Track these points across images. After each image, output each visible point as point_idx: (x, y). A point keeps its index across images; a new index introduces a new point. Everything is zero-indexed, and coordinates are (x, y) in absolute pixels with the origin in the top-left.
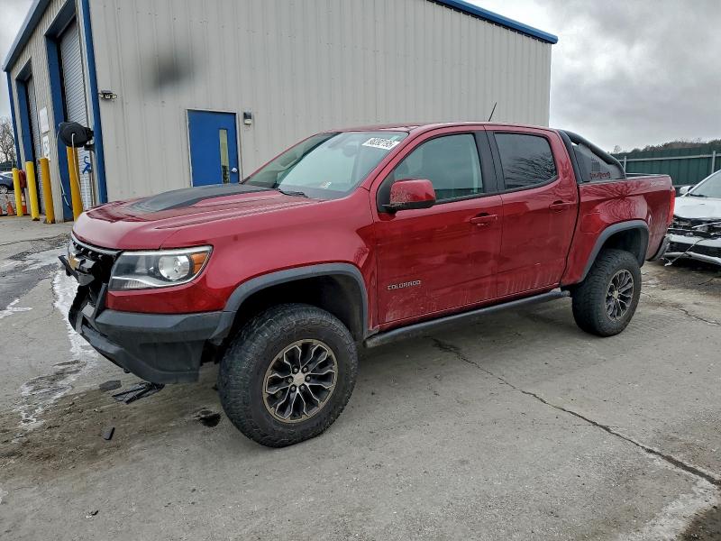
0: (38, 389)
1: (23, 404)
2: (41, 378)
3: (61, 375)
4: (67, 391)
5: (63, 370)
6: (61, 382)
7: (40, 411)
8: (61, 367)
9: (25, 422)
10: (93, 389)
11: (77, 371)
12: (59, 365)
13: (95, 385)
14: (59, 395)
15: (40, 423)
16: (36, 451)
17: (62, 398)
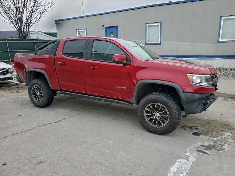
0: (222, 145)
1: (229, 142)
2: (218, 150)
3: (209, 148)
4: (212, 139)
5: (206, 149)
6: (212, 144)
7: (224, 137)
8: (207, 151)
9: (230, 136)
10: (203, 136)
11: (202, 146)
12: (207, 154)
13: (201, 136)
14: (215, 139)
15: (225, 133)
16: (229, 127)
17: (214, 137)
